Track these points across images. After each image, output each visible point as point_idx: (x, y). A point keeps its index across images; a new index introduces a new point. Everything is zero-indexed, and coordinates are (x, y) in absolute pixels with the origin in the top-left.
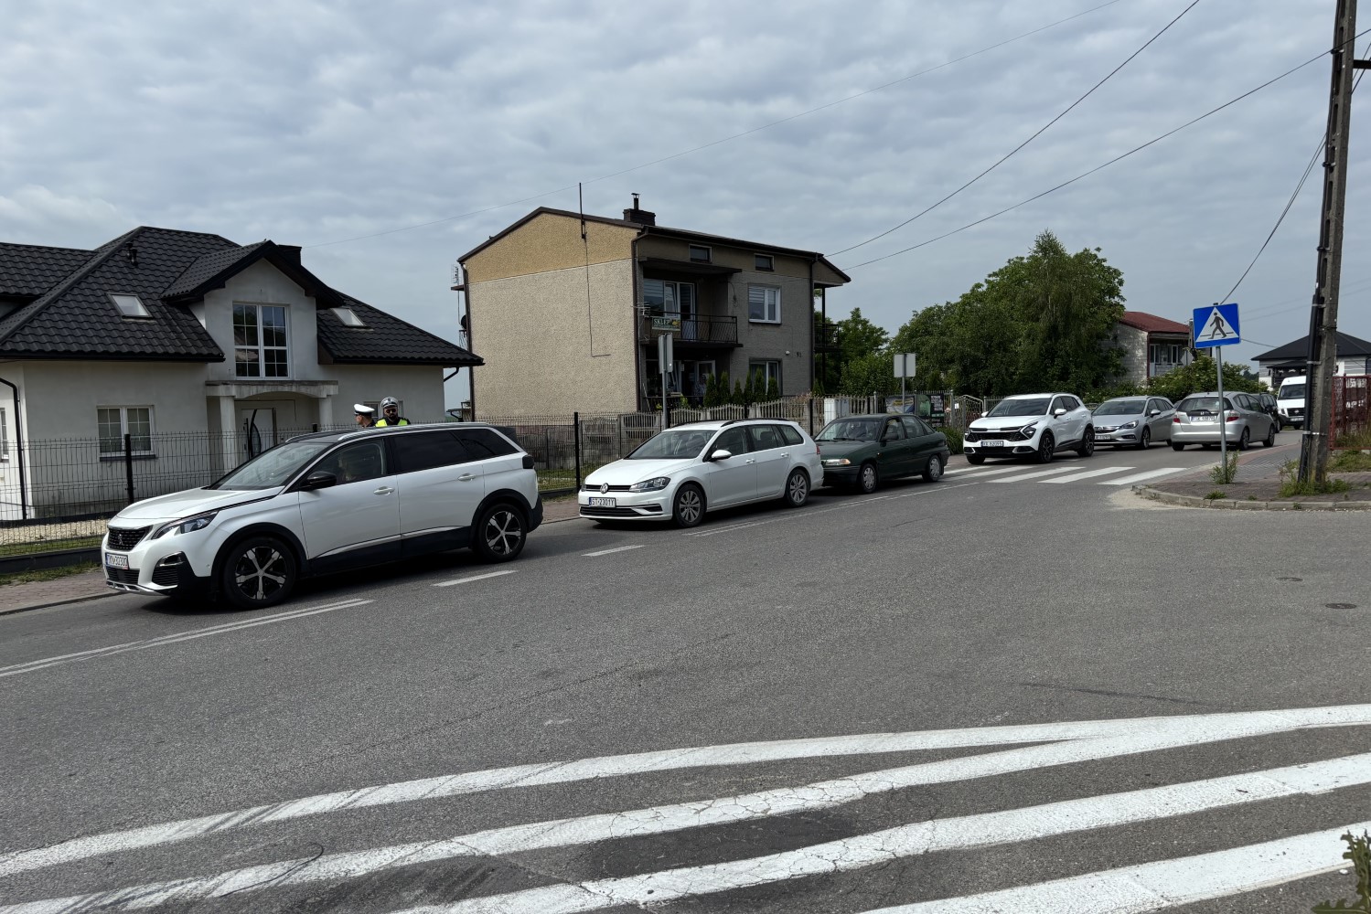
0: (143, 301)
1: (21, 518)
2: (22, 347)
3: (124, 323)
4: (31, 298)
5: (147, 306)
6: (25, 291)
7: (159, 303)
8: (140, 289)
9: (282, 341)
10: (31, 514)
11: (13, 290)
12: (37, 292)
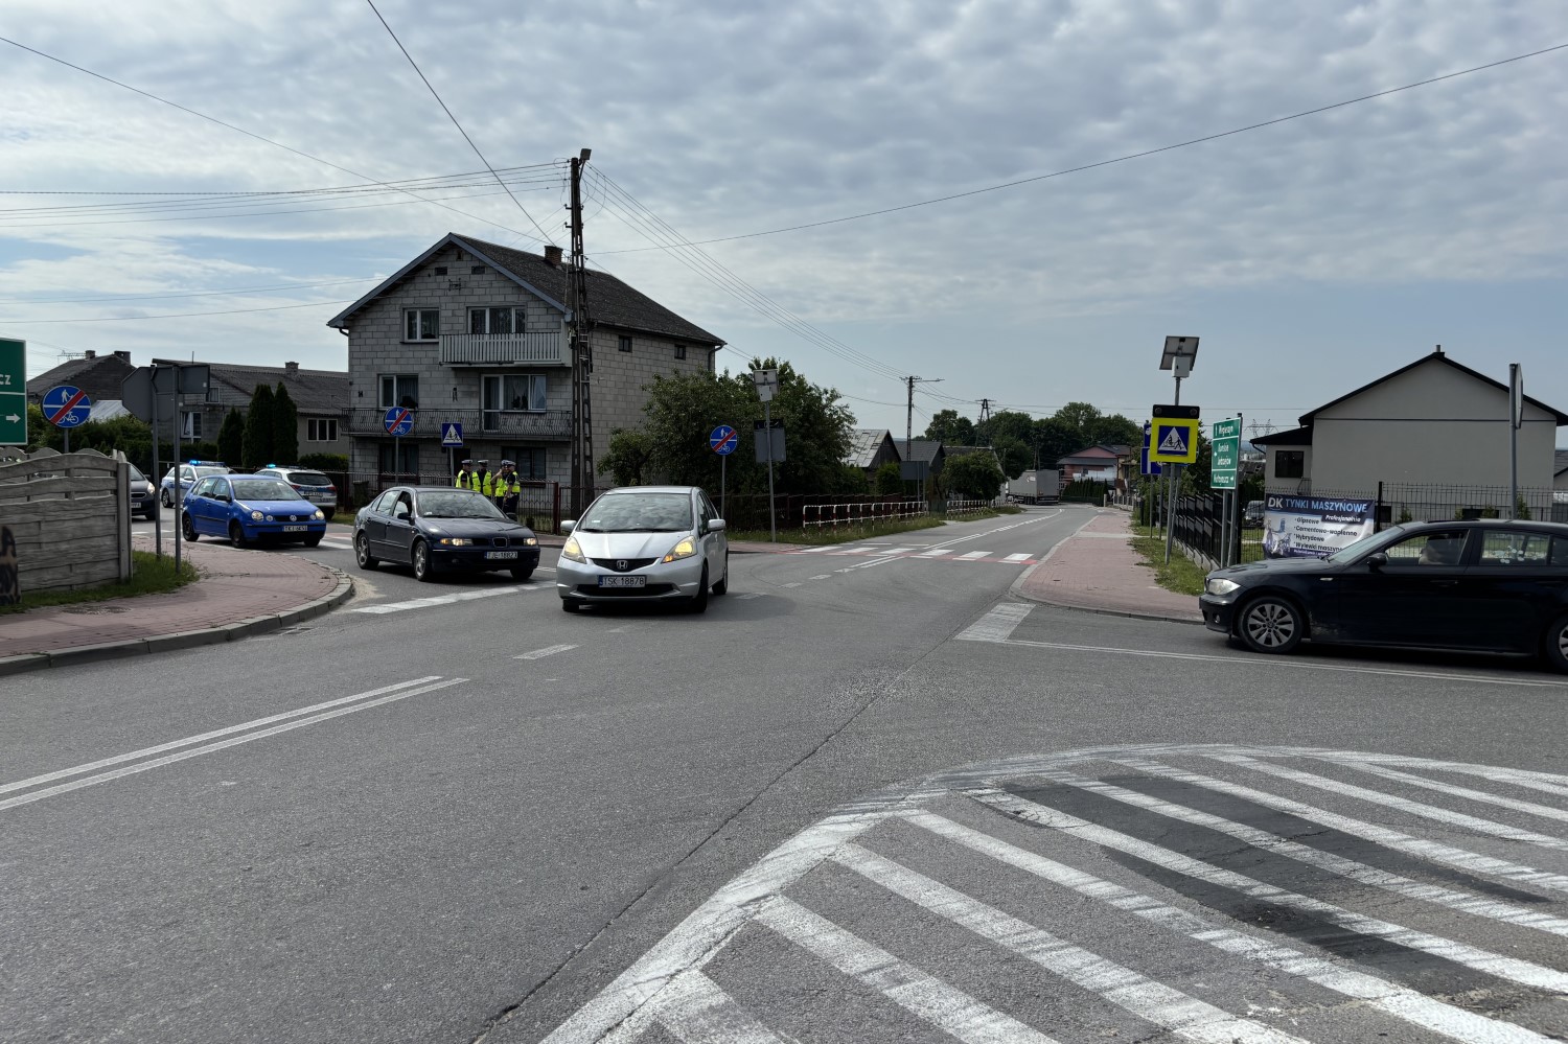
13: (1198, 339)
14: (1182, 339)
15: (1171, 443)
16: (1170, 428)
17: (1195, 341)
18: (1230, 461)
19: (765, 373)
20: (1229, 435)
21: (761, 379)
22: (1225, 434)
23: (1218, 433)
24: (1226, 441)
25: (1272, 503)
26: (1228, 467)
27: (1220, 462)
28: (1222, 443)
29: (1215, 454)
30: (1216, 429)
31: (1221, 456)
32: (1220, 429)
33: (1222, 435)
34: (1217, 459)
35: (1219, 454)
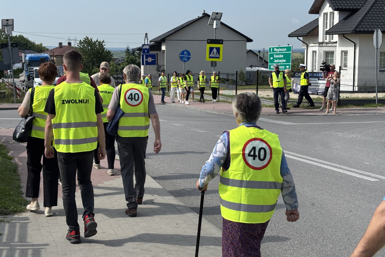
1: (352, 90)
2: (362, 30)
4: (357, 10)
6: (355, 8)
10: (356, 89)
11: (351, 7)
12: (359, 8)
13: (222, 13)
14: (217, 14)
15: (214, 54)
16: (213, 48)
17: (221, 14)
18: (285, 61)
19: (7, 20)
20: (283, 51)
21: (5, 23)
22: (280, 51)
23: (273, 51)
24: (281, 54)
25: (297, 74)
26: (284, 63)
27: (276, 61)
28: (277, 54)
29: (271, 58)
30: (272, 49)
31: (276, 59)
32: (275, 50)
33: (276, 52)
34: (273, 60)
35: (274, 59)
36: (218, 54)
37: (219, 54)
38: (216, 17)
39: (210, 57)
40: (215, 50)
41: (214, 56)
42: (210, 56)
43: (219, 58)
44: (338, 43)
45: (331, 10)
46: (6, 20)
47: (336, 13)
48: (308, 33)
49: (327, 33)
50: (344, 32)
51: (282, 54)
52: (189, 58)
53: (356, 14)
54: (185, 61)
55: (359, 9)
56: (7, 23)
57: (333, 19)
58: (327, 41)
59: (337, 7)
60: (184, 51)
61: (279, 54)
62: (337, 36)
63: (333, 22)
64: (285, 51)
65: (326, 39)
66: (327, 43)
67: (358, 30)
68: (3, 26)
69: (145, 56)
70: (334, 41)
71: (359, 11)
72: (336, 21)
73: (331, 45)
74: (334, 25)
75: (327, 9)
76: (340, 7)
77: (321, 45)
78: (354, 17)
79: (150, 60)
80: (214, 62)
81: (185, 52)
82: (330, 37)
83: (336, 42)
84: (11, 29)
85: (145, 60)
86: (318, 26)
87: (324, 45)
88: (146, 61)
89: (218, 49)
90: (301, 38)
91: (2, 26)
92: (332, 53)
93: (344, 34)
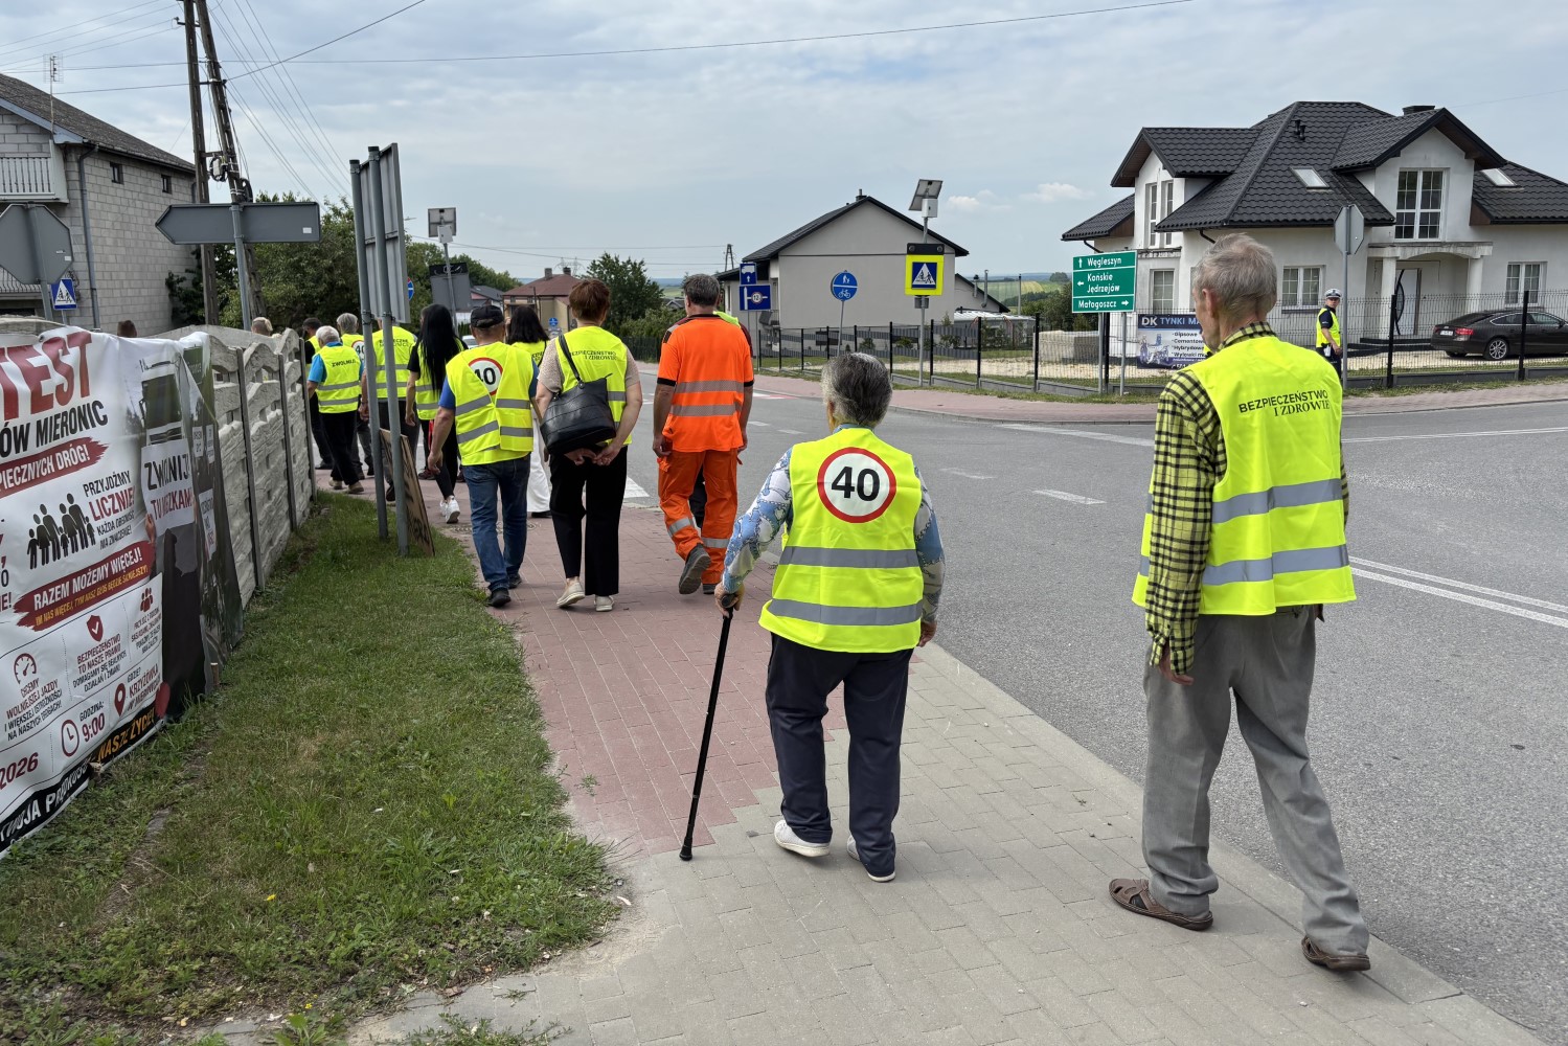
0: (1318, 171)
2: (1246, 218)
3: (1309, 194)
4: (1227, 175)
5: (1323, 177)
6: (1221, 169)
7: (1330, 173)
8: (1312, 162)
9: (1436, 205)
11: (1213, 169)
12: (1229, 169)
13: (943, 182)
14: (930, 183)
15: (922, 278)
16: (921, 265)
17: (940, 184)
18: (1117, 288)
19: (442, 211)
20: (1112, 266)
21: (436, 217)
22: (1103, 266)
23: (1085, 265)
24: (1105, 271)
25: (1146, 321)
26: (1115, 293)
27: (1092, 289)
28: (1095, 273)
29: (1080, 283)
30: (1080, 261)
31: (1094, 284)
32: (1090, 262)
33: (1093, 267)
34: (1085, 287)
35: (1088, 284)
36: (932, 279)
37: (935, 281)
38: (927, 191)
39: (914, 286)
40: (925, 270)
41: (924, 283)
42: (915, 283)
43: (934, 287)
44: (1183, 250)
45: (1166, 176)
46: (438, 212)
47: (1179, 184)
48: (1110, 231)
49: (1160, 228)
50: (1202, 226)
51: (1110, 272)
52: (853, 292)
53: (1227, 183)
54: (844, 299)
55: (1231, 173)
56: (442, 218)
57: (1170, 196)
58: (1157, 246)
59: (1181, 169)
60: (843, 275)
61: (1101, 273)
62: (1180, 234)
63: (1170, 204)
64: (1117, 265)
65: (1153, 243)
66: (1157, 252)
67: (1237, 218)
68: (432, 226)
69: (745, 290)
70: (1174, 245)
71: (1231, 178)
72: (1179, 201)
73: (1166, 255)
74: (1174, 209)
75: (1156, 172)
76: (1188, 170)
77: (1144, 256)
78: (1223, 189)
79: (757, 298)
80: (923, 299)
81: (845, 277)
82: (1162, 238)
83: (1178, 250)
84: (450, 232)
85: (746, 298)
86: (1133, 214)
87: (1151, 255)
88: (749, 301)
89: (933, 267)
90: (1092, 243)
91: (430, 224)
92: (1170, 273)
93: (1201, 231)
